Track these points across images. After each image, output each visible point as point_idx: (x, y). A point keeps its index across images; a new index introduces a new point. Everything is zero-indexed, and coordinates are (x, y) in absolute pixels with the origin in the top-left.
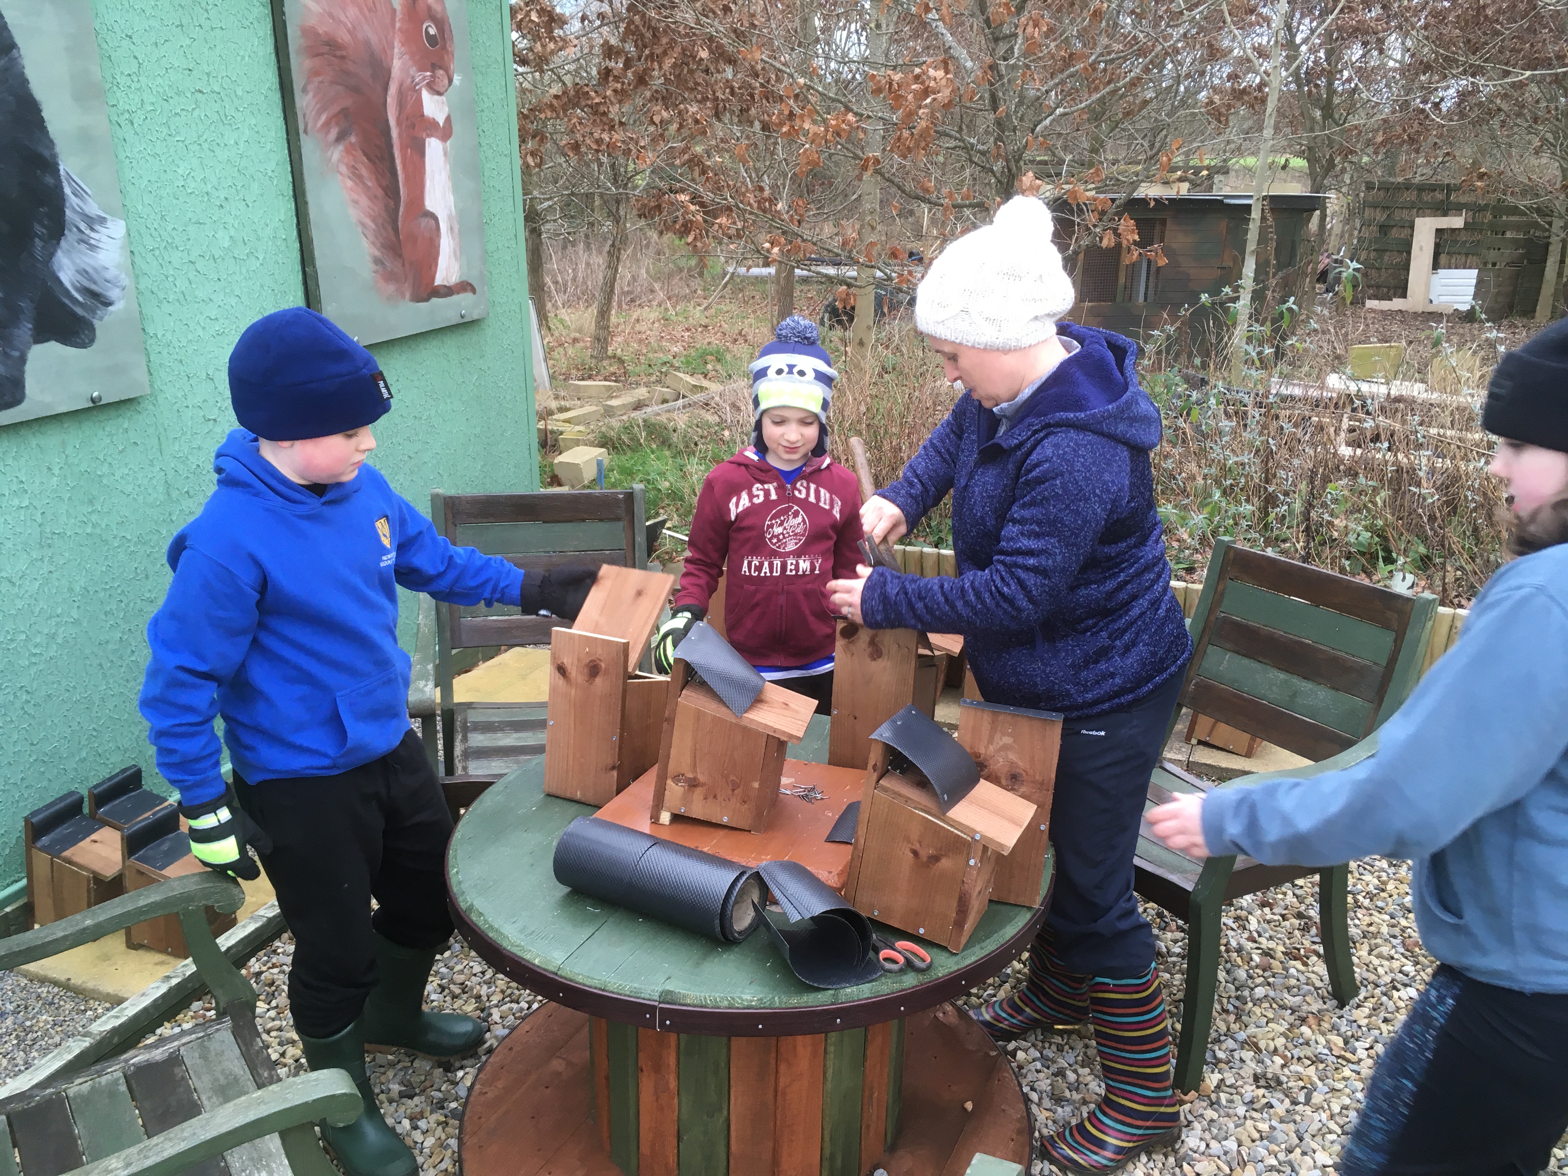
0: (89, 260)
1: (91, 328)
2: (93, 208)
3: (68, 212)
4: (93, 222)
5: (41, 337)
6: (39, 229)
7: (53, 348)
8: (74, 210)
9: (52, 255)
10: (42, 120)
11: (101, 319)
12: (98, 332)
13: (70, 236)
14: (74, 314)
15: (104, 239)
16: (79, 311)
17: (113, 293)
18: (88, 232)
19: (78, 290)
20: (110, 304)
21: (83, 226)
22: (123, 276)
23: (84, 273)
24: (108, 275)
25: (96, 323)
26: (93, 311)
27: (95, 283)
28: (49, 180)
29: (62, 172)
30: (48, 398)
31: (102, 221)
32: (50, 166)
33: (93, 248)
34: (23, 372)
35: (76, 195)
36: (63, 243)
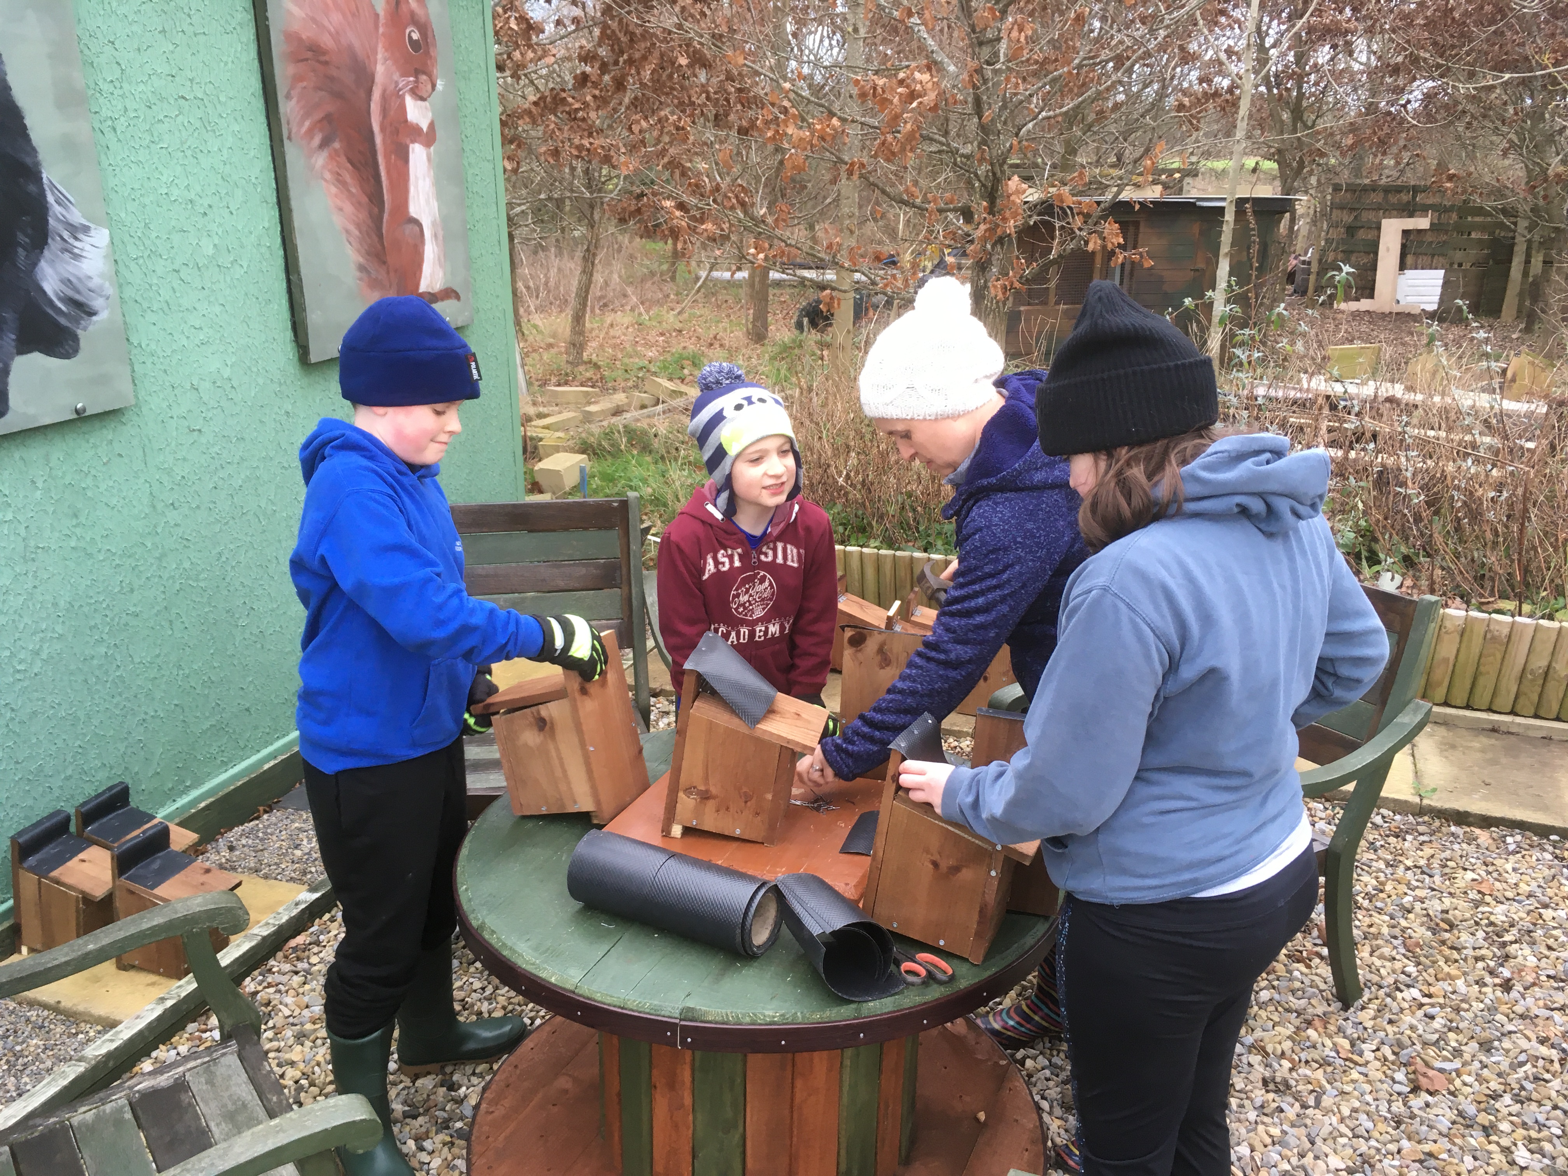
0: (71, 268)
1: (76, 339)
2: (76, 217)
3: (51, 221)
4: (76, 230)
5: (24, 347)
6: (22, 238)
7: (37, 358)
8: (58, 220)
9: (35, 264)
10: (25, 127)
11: (85, 329)
12: (83, 343)
13: (54, 244)
14: (57, 324)
15: (88, 247)
16: (63, 321)
17: (97, 303)
18: (71, 241)
19: (60, 299)
20: (92, 313)
21: (66, 235)
22: (107, 284)
23: (67, 282)
24: (91, 284)
25: (80, 332)
26: (77, 321)
27: (78, 292)
28: (32, 188)
29: (45, 180)
30: (31, 411)
31: (86, 229)
32: (33, 174)
33: (77, 257)
34: (6, 384)
35: (59, 204)
36: (46, 252)
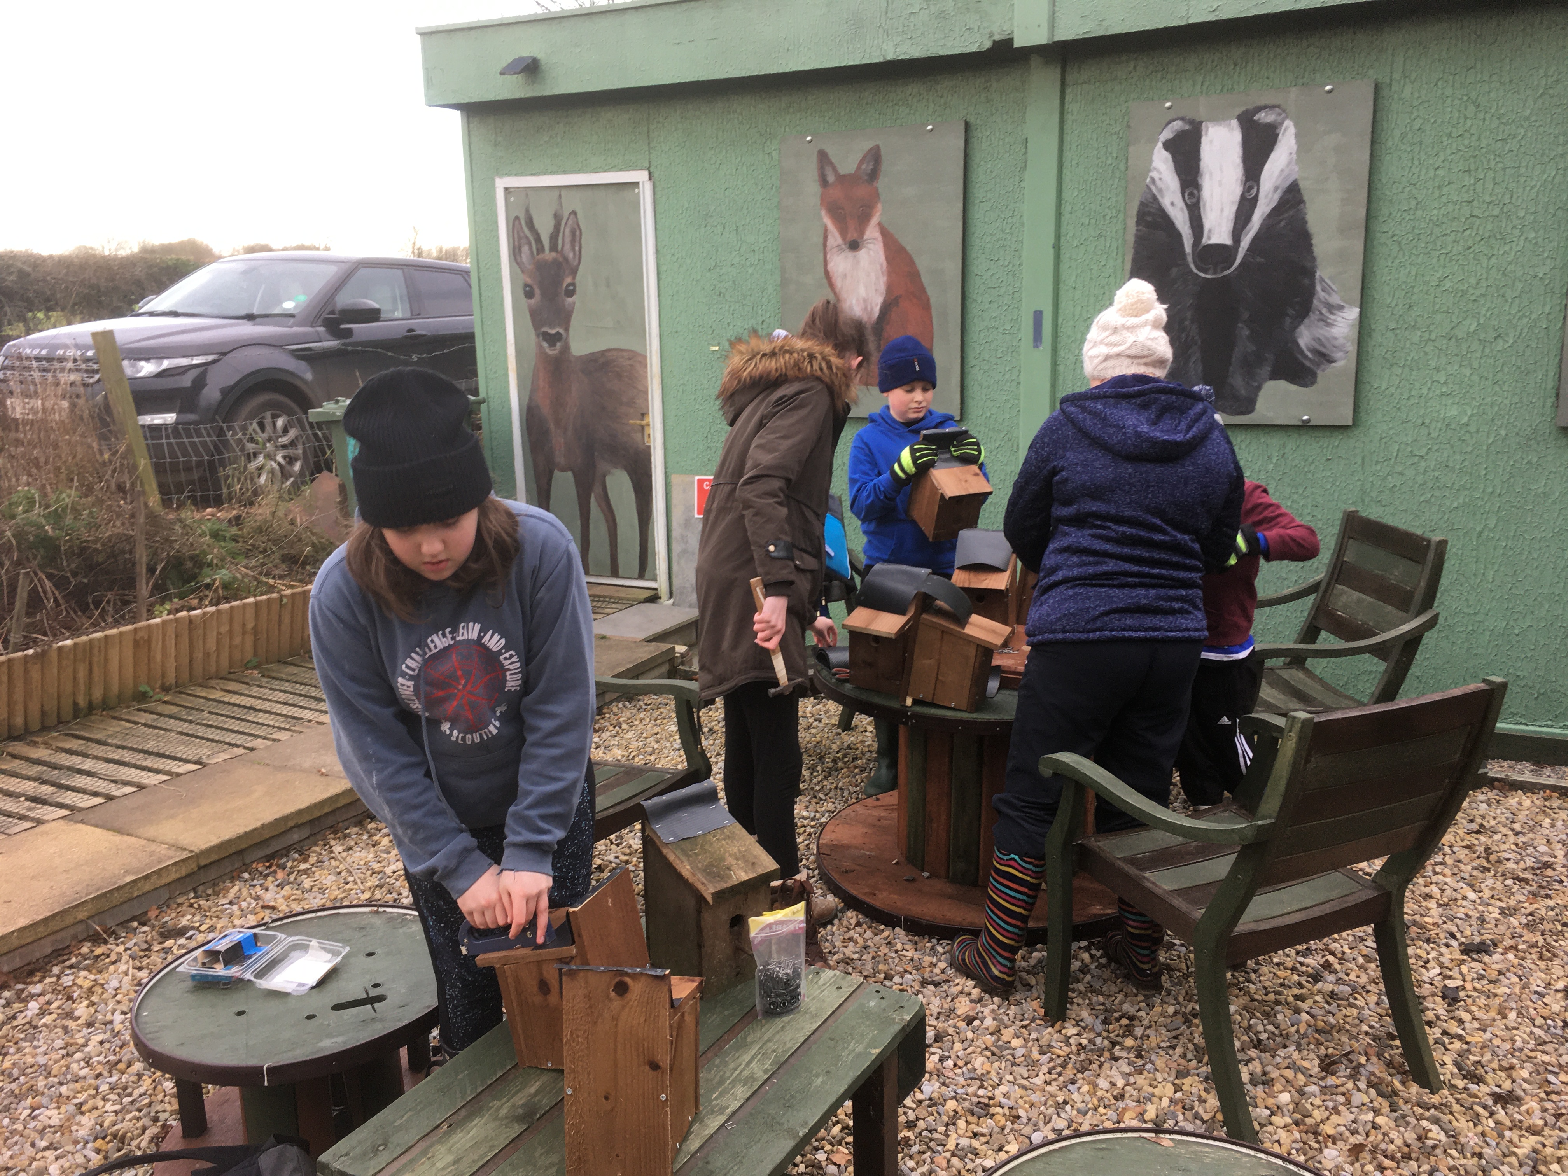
0: (1322, 332)
1: (1314, 376)
2: (1335, 299)
3: (1315, 302)
4: (1332, 308)
5: (1274, 376)
6: (1291, 311)
7: (1282, 385)
8: (1320, 300)
9: (1297, 327)
10: (1311, 245)
11: (1324, 370)
12: (1319, 379)
13: (1313, 317)
14: (1303, 365)
15: (1339, 319)
16: (1307, 363)
17: (1338, 355)
18: (1327, 314)
19: (1310, 350)
20: (1331, 361)
21: (1324, 311)
22: (1349, 344)
23: (1318, 340)
24: (1337, 343)
25: (1319, 373)
26: (1318, 365)
27: (1325, 347)
28: (1307, 281)
29: (1317, 277)
30: (1271, 414)
31: (1341, 308)
32: (1309, 272)
33: (1329, 325)
34: (1257, 395)
35: (1323, 290)
36: (1306, 321)
